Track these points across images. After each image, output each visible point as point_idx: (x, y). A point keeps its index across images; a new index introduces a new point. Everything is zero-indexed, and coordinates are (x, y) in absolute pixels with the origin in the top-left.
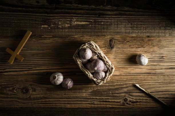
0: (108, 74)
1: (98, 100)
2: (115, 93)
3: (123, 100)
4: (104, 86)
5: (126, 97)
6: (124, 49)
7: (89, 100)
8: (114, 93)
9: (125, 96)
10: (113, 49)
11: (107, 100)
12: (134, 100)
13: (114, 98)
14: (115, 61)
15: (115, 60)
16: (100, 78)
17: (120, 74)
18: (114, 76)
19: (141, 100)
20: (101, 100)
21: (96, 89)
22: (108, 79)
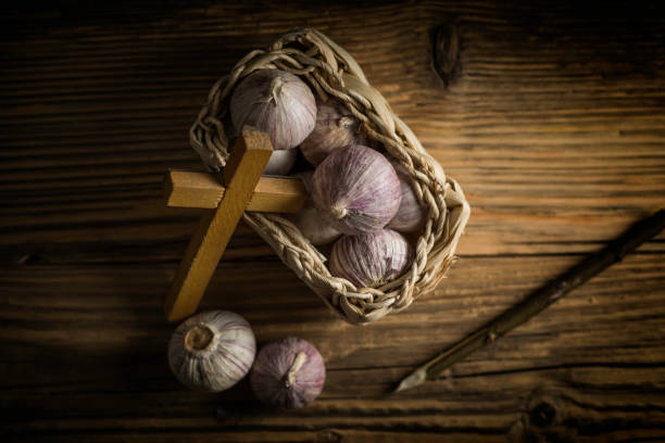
0: (424, 248)
1: (367, 421)
2: (475, 375)
3: (527, 417)
4: (402, 327)
5: (547, 399)
6: (522, 89)
7: (308, 422)
8: (470, 371)
9: (537, 391)
10: (454, 89)
11: (425, 420)
12: (597, 416)
13: (471, 405)
14: (469, 163)
15: (466, 159)
16: (375, 278)
17: (503, 249)
18: (465, 265)
19: (639, 415)
20: (385, 421)
21: (354, 347)
22: (427, 278)
